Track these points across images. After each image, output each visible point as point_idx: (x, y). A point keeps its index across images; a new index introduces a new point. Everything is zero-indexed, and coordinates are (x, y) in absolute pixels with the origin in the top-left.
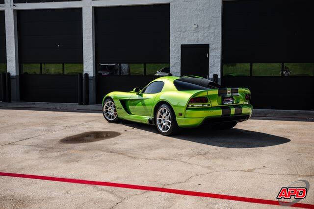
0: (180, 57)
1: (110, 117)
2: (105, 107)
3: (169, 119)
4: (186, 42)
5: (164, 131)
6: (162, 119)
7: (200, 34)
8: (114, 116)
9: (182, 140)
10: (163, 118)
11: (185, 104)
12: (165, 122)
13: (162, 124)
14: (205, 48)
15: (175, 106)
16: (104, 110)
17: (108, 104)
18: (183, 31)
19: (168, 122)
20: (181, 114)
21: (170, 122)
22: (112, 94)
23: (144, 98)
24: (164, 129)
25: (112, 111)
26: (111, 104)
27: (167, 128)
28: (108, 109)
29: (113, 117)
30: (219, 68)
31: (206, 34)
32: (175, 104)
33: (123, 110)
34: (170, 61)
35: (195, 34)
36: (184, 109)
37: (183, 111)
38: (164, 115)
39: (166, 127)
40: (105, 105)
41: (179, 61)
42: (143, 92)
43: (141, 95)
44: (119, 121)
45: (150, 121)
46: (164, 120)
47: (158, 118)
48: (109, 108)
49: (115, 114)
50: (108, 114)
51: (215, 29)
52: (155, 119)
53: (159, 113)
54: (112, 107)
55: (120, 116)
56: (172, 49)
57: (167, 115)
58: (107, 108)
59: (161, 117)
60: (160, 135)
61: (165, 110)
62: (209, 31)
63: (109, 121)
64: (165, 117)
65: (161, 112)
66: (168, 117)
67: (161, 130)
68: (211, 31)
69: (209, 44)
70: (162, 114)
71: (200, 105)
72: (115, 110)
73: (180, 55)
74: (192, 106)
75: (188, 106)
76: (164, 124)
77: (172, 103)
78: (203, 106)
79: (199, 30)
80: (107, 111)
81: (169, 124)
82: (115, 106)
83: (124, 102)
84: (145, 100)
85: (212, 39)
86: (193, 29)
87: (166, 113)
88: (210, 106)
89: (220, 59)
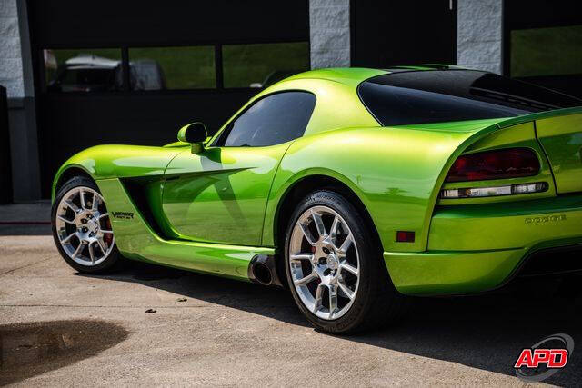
0: (347, 15)
1: (85, 253)
2: (60, 211)
3: (350, 258)
5: (325, 315)
6: (313, 258)
8: (102, 245)
9: (421, 359)
10: (319, 254)
11: (426, 188)
12: (327, 272)
13: (318, 280)
15: (376, 197)
16: (60, 223)
17: (76, 200)
19: (343, 271)
20: (406, 236)
21: (356, 271)
22: (87, 158)
23: (225, 166)
24: (324, 305)
25: (93, 225)
26: (89, 197)
27: (342, 301)
28: (77, 221)
29: (98, 254)
30: (497, 47)
32: (380, 187)
33: (139, 222)
34: (312, 31)
36: (424, 211)
37: (415, 219)
38: (325, 240)
39: (333, 294)
40: (64, 203)
41: (346, 29)
42: (221, 142)
43: (214, 155)
44: (124, 267)
45: (256, 265)
46: (323, 261)
47: (294, 256)
48: (81, 214)
49: (107, 239)
50: (75, 242)
52: (280, 258)
53: (299, 233)
54: (94, 211)
55: (129, 248)
57: (339, 239)
58: (70, 215)
59: (307, 248)
60: (308, 333)
61: (328, 219)
63: (83, 271)
64: (327, 250)
65: (311, 228)
66: (344, 249)
67: (311, 305)
70: (316, 237)
71: (501, 190)
72: (105, 223)
74: (463, 193)
75: (441, 194)
76: (327, 281)
77: (364, 186)
78: (513, 193)
80: (70, 228)
81: (349, 279)
82: (102, 208)
83: (141, 188)
84: (232, 178)
87: (334, 230)
88: (550, 192)
89: (499, 14)
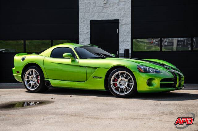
0: (89, 33)
4: (95, 18)
7: (110, 10)
14: (115, 24)
18: (92, 6)
31: (115, 10)
35: (105, 10)
41: (89, 37)
51: (125, 4)
56: (81, 25)
62: (118, 7)
68: (121, 6)
69: (119, 20)
73: (89, 30)
79: (108, 5)
85: (122, 14)
86: (103, 5)
89: (130, 35)
